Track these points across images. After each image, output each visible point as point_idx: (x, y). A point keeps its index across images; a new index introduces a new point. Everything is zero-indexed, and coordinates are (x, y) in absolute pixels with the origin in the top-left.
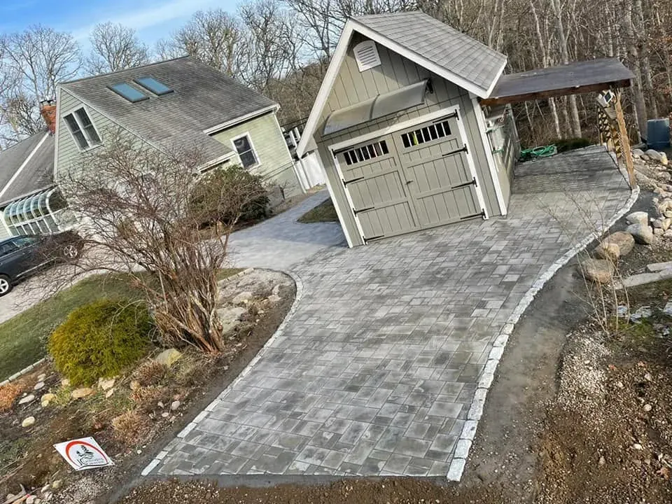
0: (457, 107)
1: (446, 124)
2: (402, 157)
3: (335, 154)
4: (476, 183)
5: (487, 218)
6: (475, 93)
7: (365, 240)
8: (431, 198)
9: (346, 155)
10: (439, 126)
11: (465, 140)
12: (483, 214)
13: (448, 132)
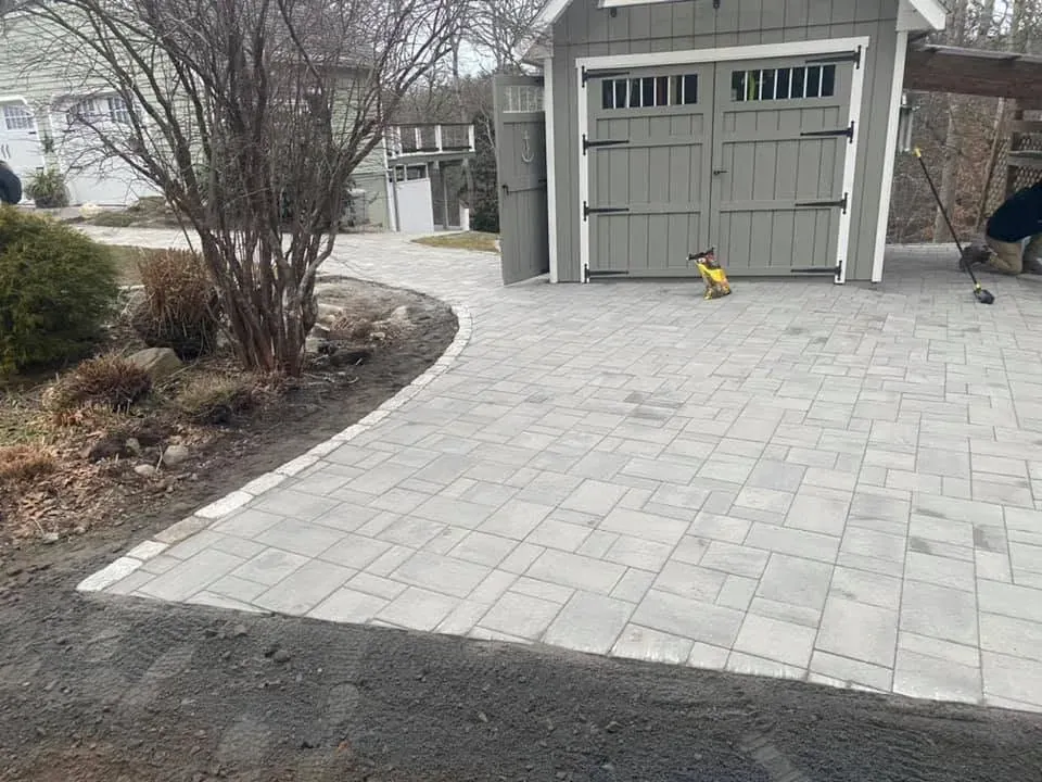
0: (864, 41)
1: (829, 72)
2: (719, 115)
3: (586, 77)
4: (845, 207)
5: (842, 281)
6: (929, 19)
7: (588, 273)
8: (746, 217)
9: (607, 86)
10: (814, 72)
11: (855, 114)
12: (838, 271)
13: (828, 91)
